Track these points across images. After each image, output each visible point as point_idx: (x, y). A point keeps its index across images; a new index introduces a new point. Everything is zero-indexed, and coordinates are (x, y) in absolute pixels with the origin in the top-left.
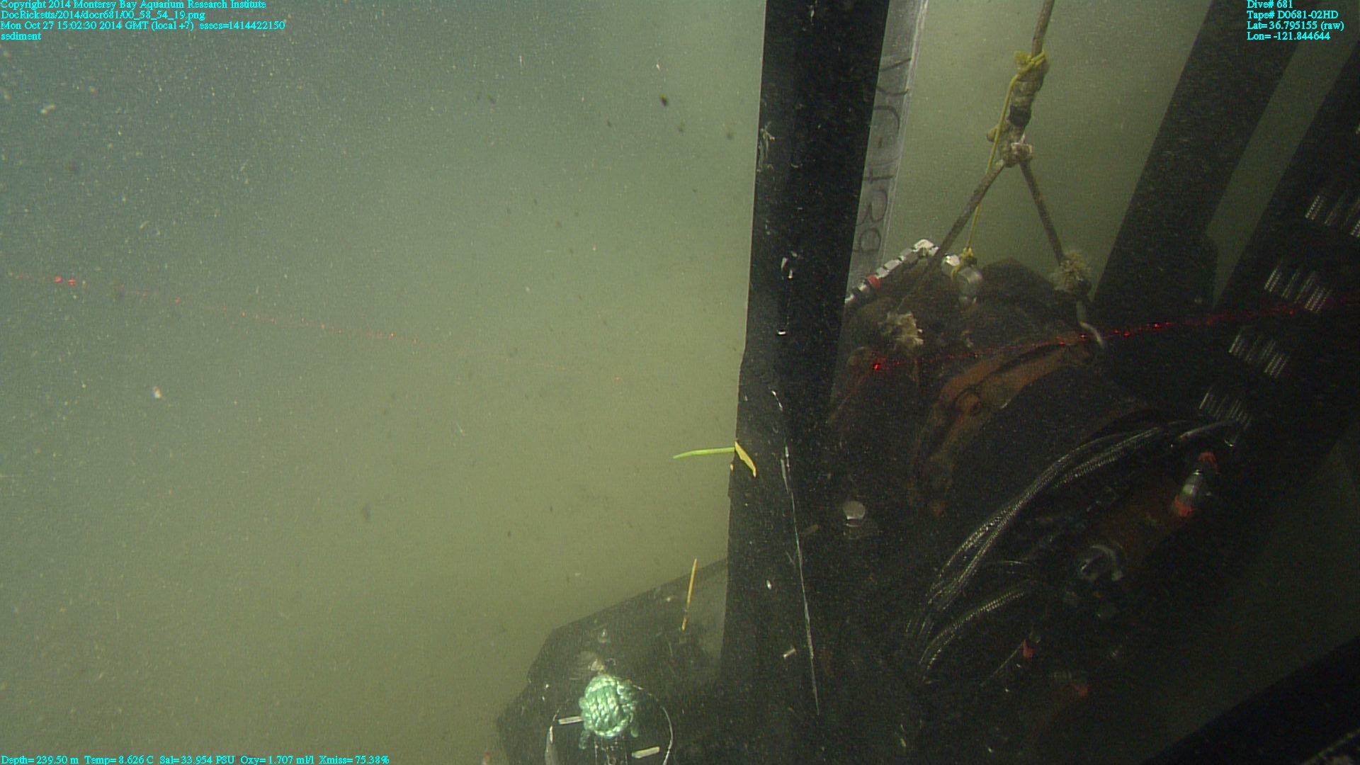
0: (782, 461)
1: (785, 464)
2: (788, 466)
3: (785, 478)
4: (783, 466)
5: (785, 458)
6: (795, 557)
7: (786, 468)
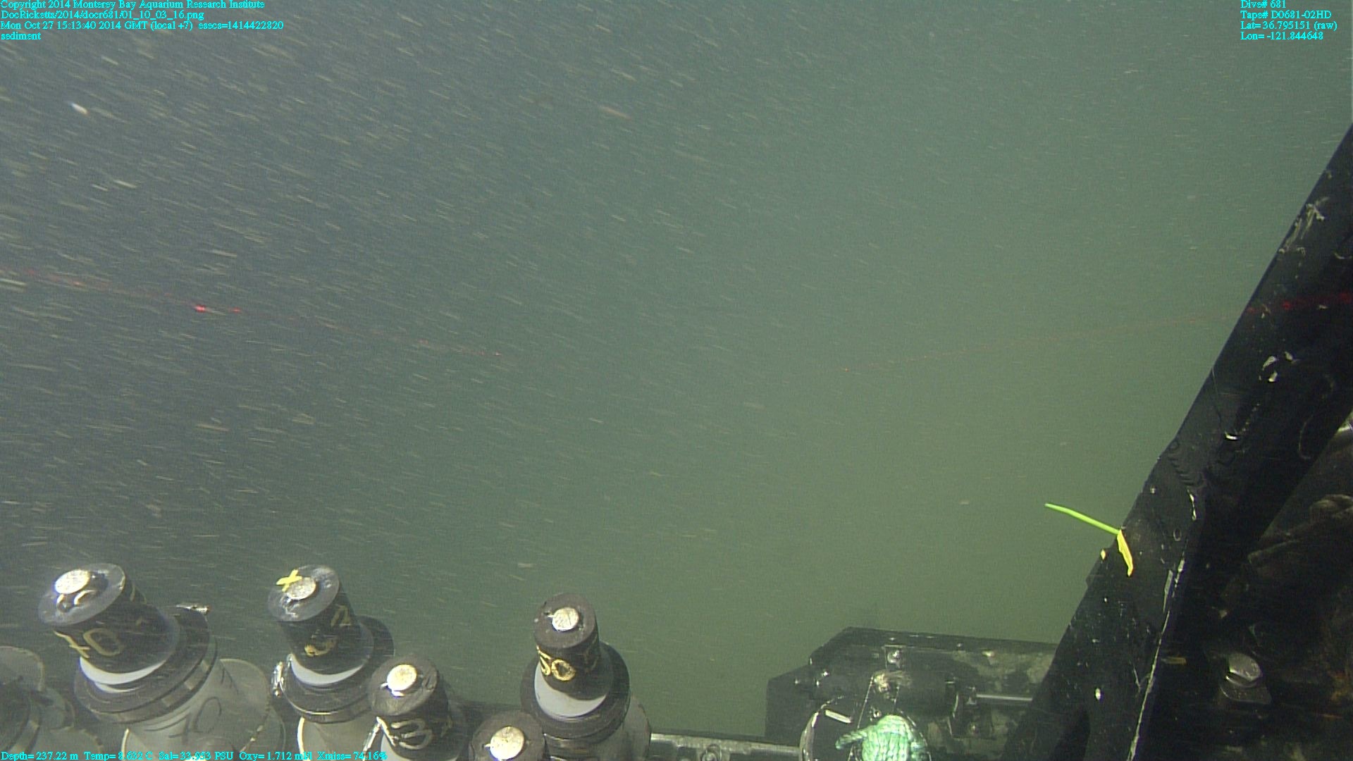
0: (1171, 573)
1: (1174, 577)
2: (1177, 581)
3: (1166, 592)
4: (1170, 579)
5: (1176, 572)
6: (1142, 681)
7: (1173, 582)
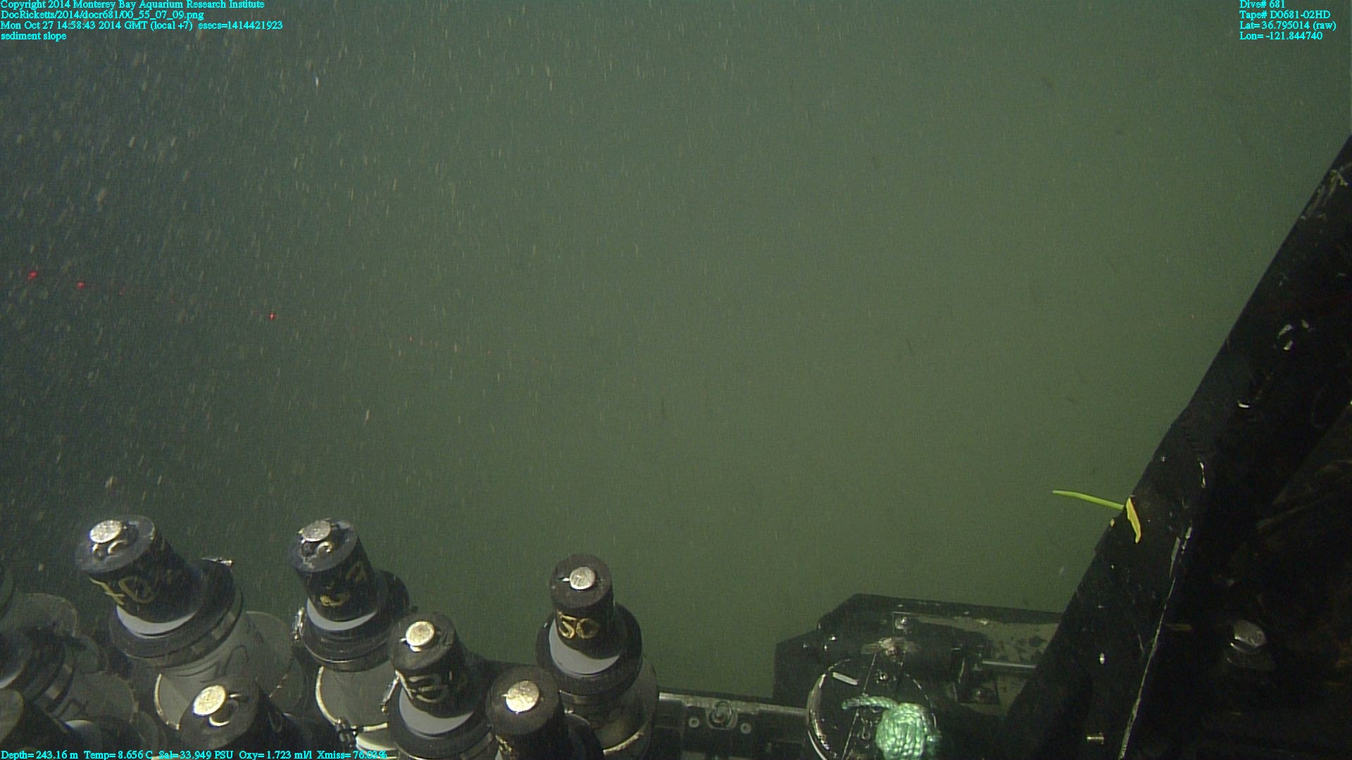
0: (1178, 540)
1: (1182, 543)
2: (1184, 548)
3: (1173, 559)
4: (1177, 546)
5: (1183, 539)
6: (1146, 645)
7: (1180, 549)
